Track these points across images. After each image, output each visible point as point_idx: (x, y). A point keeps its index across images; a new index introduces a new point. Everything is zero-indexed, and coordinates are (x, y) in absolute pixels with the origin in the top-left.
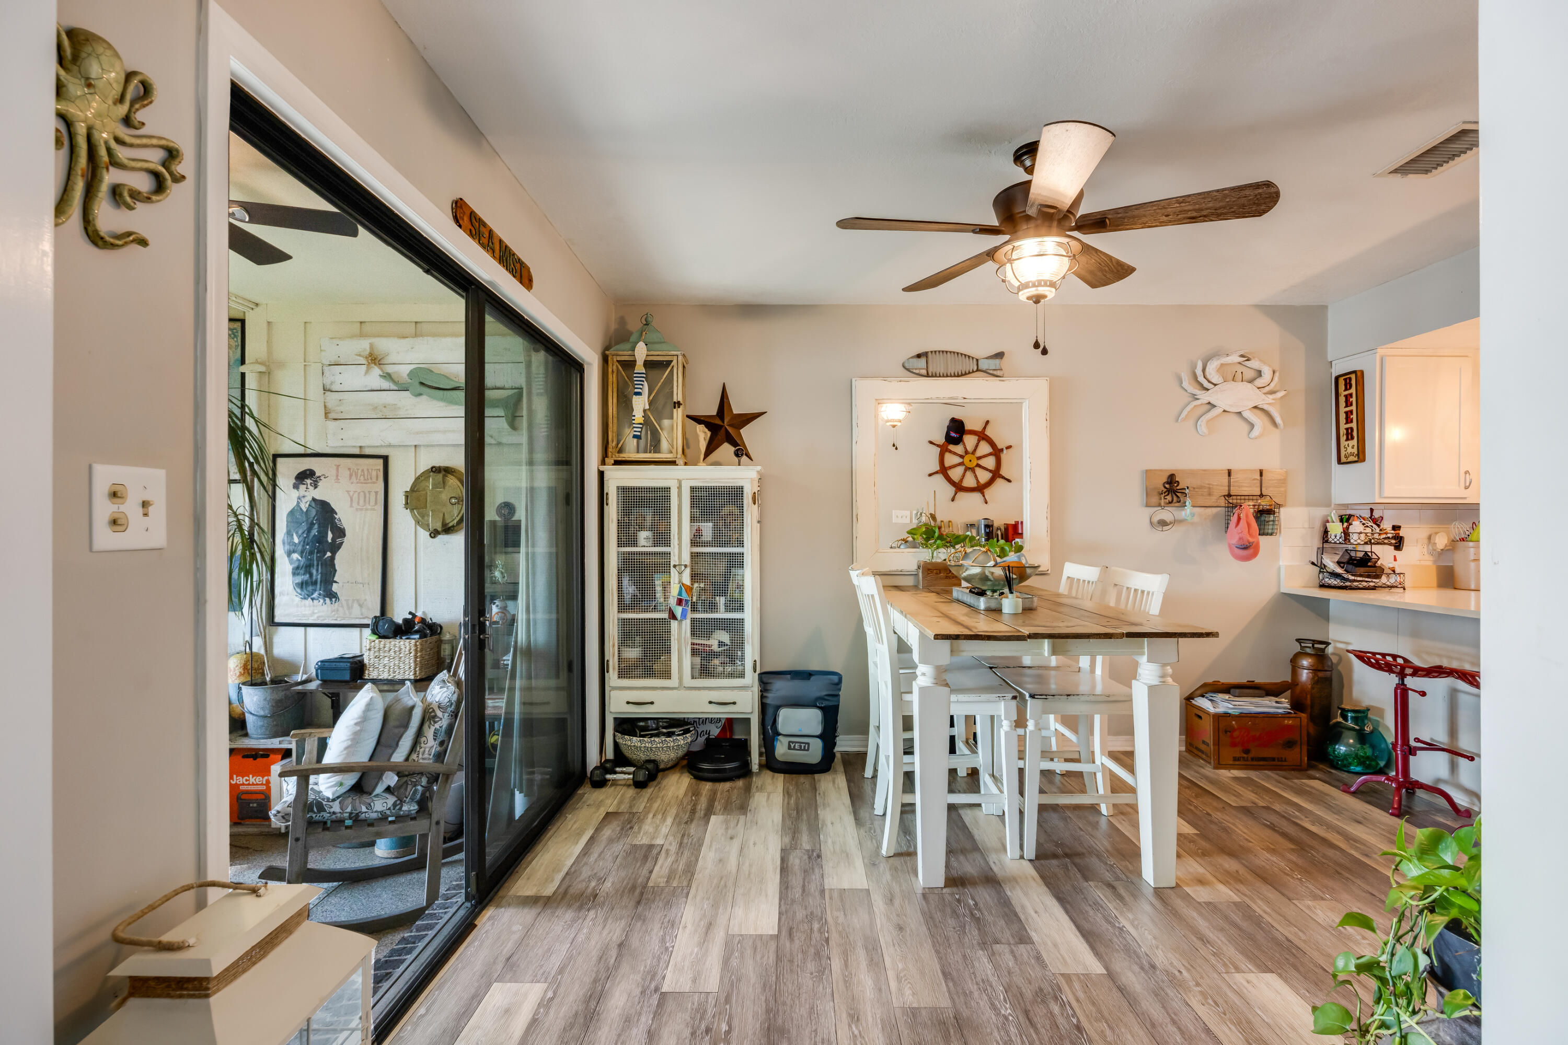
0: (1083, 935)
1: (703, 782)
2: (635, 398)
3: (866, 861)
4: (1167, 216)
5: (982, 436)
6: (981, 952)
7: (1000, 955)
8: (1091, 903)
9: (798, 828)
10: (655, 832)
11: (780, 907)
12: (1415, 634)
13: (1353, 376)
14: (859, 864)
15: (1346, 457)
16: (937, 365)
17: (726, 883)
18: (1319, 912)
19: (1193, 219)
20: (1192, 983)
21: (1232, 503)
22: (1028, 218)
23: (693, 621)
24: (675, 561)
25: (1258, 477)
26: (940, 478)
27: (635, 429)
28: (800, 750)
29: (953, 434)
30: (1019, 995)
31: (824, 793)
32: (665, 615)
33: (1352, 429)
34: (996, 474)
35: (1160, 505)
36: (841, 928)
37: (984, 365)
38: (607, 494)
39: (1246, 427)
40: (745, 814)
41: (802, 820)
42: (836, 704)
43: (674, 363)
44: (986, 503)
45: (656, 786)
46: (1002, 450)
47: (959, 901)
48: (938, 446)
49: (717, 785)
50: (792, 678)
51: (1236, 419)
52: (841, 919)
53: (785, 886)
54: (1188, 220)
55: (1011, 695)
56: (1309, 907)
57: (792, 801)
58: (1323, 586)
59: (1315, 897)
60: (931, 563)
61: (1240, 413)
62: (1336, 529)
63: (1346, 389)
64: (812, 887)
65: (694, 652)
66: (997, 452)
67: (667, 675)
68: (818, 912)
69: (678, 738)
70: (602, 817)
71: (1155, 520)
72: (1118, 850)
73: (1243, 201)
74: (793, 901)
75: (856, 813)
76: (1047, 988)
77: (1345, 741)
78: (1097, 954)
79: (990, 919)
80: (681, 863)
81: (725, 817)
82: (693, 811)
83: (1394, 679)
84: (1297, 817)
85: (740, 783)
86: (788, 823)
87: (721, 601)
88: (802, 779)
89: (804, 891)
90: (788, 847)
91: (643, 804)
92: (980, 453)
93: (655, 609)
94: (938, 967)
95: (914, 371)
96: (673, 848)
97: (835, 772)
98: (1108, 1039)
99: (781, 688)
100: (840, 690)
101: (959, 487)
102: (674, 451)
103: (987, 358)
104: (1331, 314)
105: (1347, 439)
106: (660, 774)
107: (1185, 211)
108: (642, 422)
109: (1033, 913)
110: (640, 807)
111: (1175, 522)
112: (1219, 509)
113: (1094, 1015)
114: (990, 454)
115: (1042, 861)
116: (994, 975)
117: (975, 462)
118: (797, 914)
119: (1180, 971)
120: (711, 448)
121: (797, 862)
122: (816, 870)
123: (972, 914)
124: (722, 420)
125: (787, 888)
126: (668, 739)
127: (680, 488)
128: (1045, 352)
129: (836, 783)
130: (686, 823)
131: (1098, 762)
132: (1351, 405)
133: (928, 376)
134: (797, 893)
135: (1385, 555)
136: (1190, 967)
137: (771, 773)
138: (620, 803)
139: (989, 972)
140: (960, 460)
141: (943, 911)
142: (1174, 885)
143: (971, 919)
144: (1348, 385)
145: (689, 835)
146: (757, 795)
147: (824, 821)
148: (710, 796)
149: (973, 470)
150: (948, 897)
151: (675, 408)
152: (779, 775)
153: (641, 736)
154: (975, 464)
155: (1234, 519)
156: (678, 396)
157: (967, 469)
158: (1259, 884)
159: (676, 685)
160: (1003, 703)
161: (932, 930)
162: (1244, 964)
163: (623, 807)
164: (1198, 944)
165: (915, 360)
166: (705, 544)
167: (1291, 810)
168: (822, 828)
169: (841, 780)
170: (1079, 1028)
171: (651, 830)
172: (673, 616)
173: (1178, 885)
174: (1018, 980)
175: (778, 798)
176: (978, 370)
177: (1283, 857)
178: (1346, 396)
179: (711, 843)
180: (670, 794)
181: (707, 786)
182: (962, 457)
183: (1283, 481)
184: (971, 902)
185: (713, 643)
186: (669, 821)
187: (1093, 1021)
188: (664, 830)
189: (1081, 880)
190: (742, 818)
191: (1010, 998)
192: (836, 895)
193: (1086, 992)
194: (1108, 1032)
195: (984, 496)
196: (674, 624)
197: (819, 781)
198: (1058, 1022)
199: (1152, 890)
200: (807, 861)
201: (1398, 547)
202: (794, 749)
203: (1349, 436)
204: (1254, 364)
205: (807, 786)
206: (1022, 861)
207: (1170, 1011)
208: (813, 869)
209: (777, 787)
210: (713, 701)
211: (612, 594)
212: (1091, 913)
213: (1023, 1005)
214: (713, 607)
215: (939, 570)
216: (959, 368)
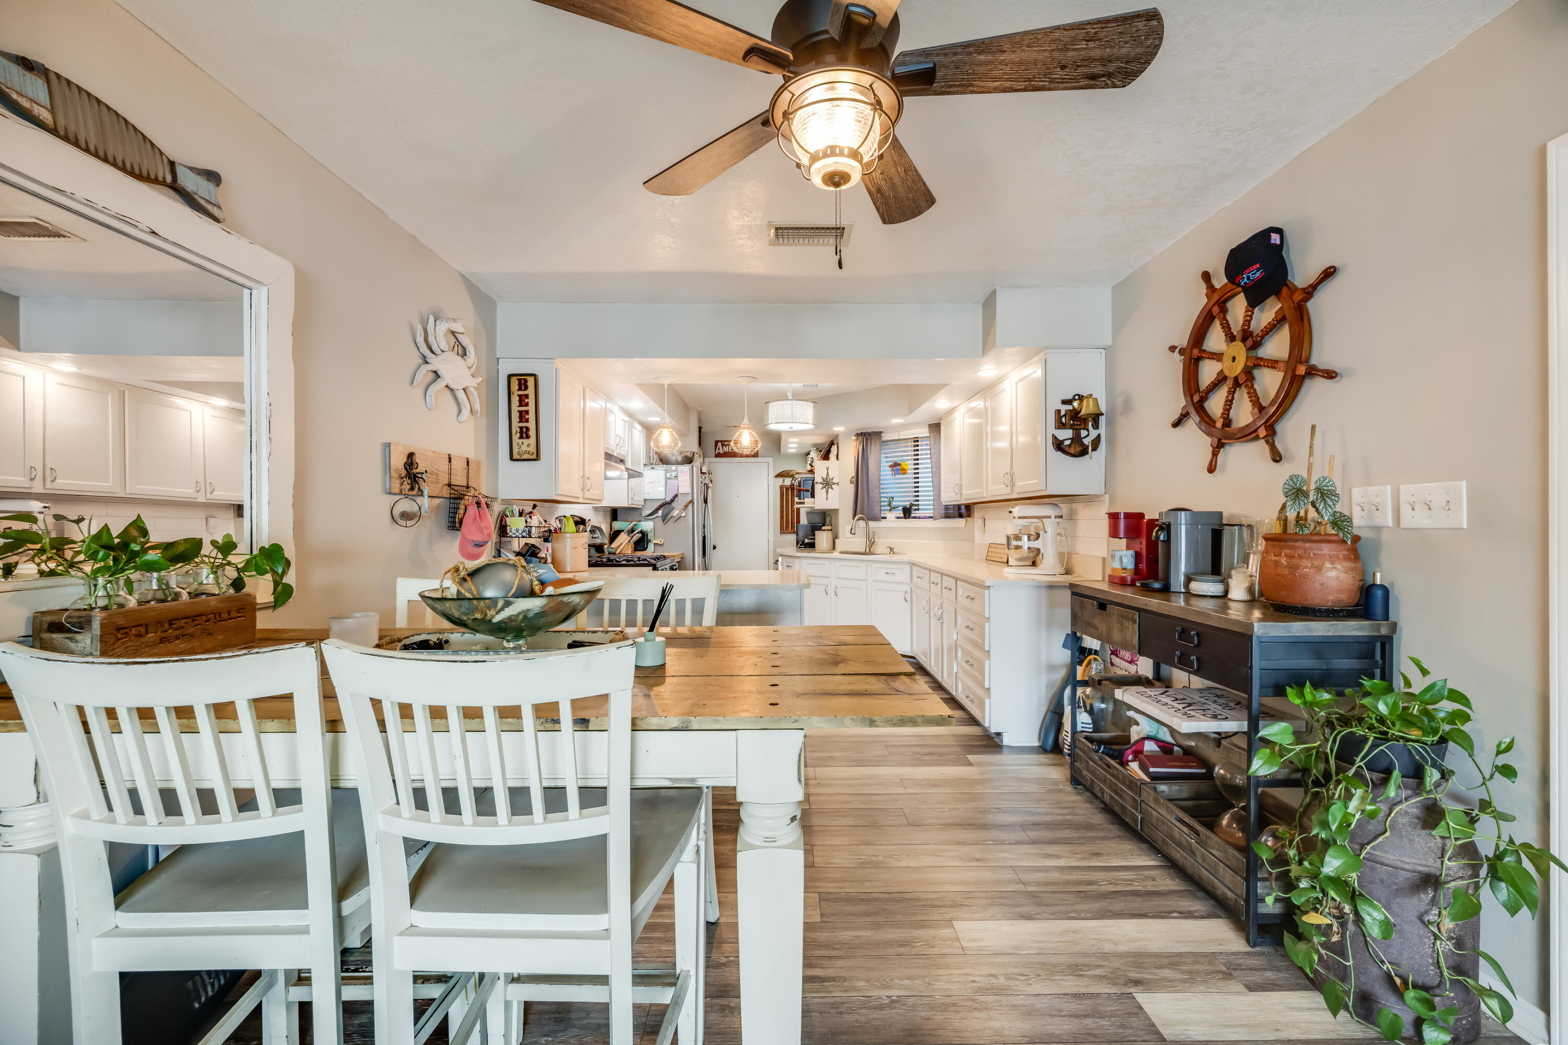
13: (528, 379)
15: (519, 455)
16: (78, 118)
21: (454, 495)
25: (466, 467)
33: (527, 429)
35: (401, 493)
37: (185, 180)
61: (454, 392)
62: (517, 524)
63: (520, 389)
95: (16, 97)
103: (190, 169)
105: (521, 437)
111: (416, 514)
112: (442, 500)
132: (526, 405)
133: (57, 133)
144: (523, 385)
155: (471, 513)
165: (16, 68)
176: (173, 184)
178: (520, 395)
183: (479, 473)
201: (547, 539)
203: (524, 434)
215: (147, 626)
216: (133, 158)
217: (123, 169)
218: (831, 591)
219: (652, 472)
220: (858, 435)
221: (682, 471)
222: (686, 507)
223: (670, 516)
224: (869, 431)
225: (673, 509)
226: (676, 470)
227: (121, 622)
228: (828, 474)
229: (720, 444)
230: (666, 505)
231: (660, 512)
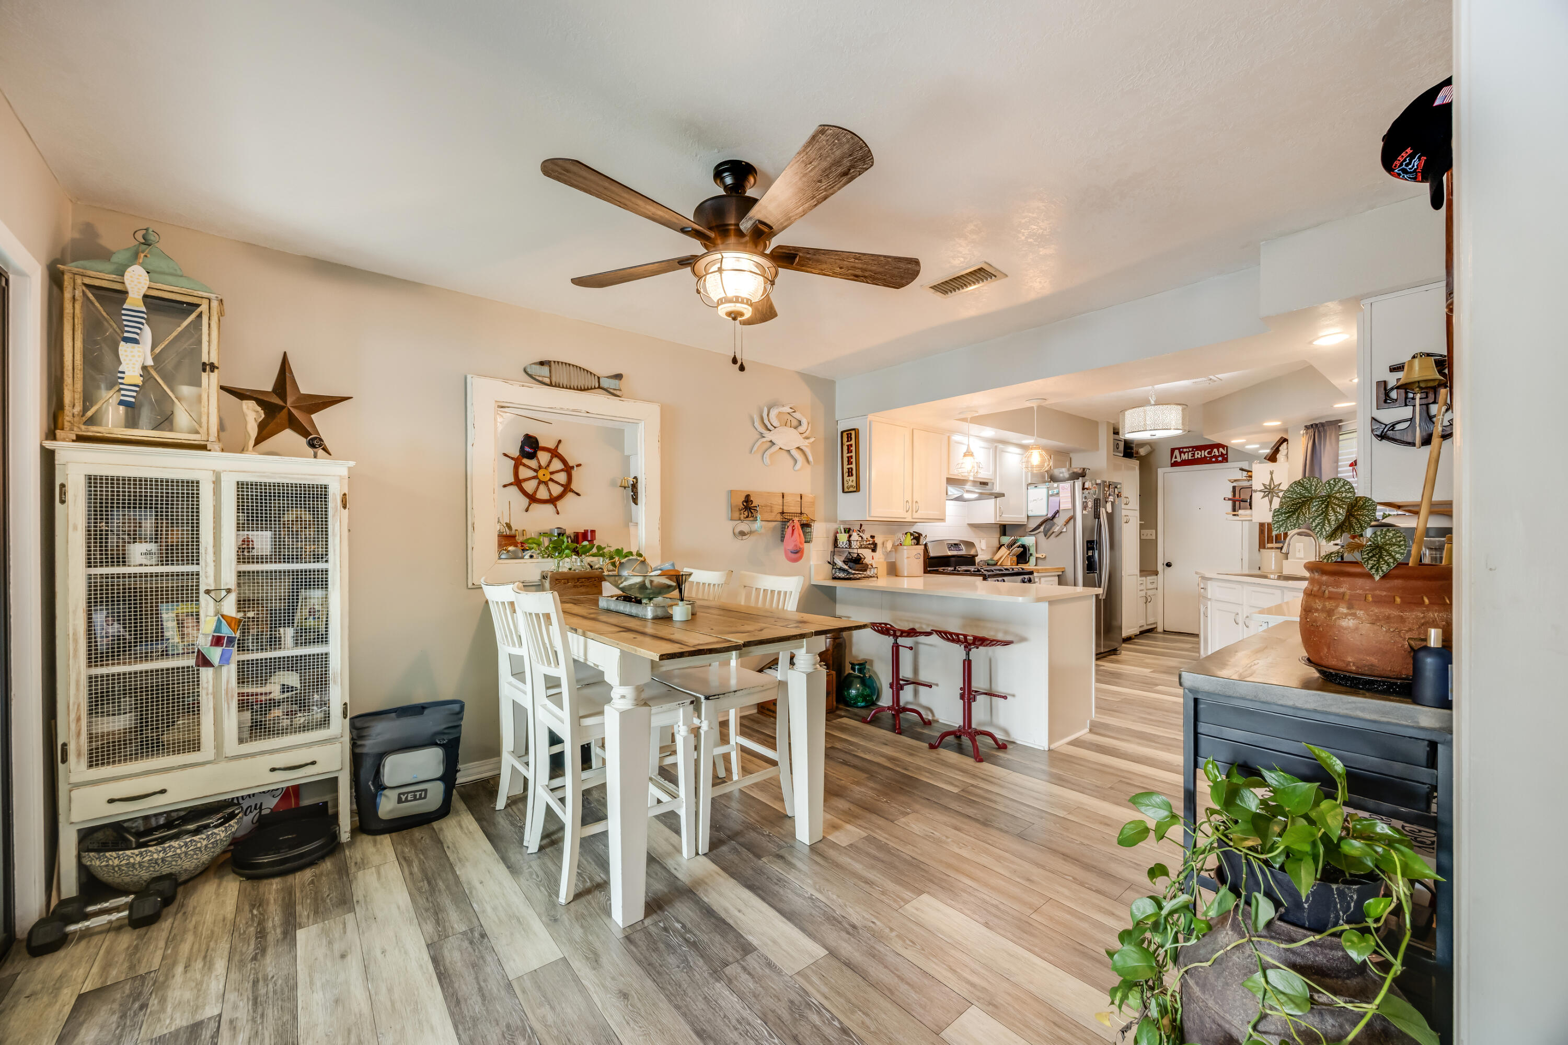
0: (789, 919)
1: (266, 881)
2: (124, 348)
3: (543, 919)
4: (841, 268)
5: (555, 453)
6: (718, 985)
7: (736, 978)
8: (776, 881)
9: (438, 904)
10: (198, 997)
11: (459, 1039)
12: (893, 608)
13: (853, 433)
14: (537, 925)
15: (848, 488)
16: (561, 375)
17: (359, 1036)
18: (913, 826)
19: (856, 278)
20: (887, 930)
21: (785, 520)
22: (740, 234)
23: (241, 665)
24: (207, 584)
25: (799, 500)
26: (514, 490)
27: (123, 392)
28: (415, 799)
29: (527, 449)
30: (778, 1021)
31: (454, 844)
32: (191, 661)
33: (852, 469)
34: (567, 488)
35: (740, 519)
36: (556, 1031)
37: (605, 383)
38: (63, 486)
39: (791, 462)
40: (352, 909)
41: (440, 891)
42: (458, 735)
43: (204, 307)
44: (558, 514)
45: (176, 914)
46: (572, 468)
47: (665, 929)
48: (512, 459)
49: (290, 879)
50: (399, 716)
51: (785, 454)
52: (550, 1018)
53: (454, 1001)
54: (852, 277)
55: (689, 701)
56: (905, 823)
57: (416, 869)
58: (835, 578)
59: (906, 814)
60: (558, 573)
61: (789, 451)
62: (843, 538)
63: (848, 441)
64: (493, 986)
65: (243, 705)
66: (568, 469)
67: (194, 745)
68: (515, 1020)
69: (216, 831)
70: (67, 1010)
71: (737, 531)
72: (764, 818)
73: (895, 272)
74: (475, 1020)
75: (504, 859)
76: (797, 999)
77: (854, 686)
78: (810, 935)
79: (705, 938)
80: (267, 1034)
81: (321, 925)
82: (261, 934)
83: (891, 640)
84: (853, 750)
85: (328, 865)
86: (422, 901)
87: (288, 634)
88: (417, 833)
89: (483, 997)
90: (436, 938)
91: (159, 954)
92: (552, 468)
93: (165, 654)
94: (688, 1028)
95: (537, 378)
96: (243, 1012)
97: (457, 813)
98: (872, 1030)
99: (381, 733)
100: (462, 719)
101: (532, 499)
102: (203, 431)
103: (608, 377)
104: (837, 386)
105: (849, 476)
106: (180, 889)
107: (855, 267)
108: (140, 383)
109: (737, 913)
110: (153, 958)
111: (751, 533)
112: (776, 523)
113: (847, 1008)
114: (562, 470)
115: (715, 851)
116: (744, 1008)
117: (548, 477)
118: (489, 1038)
119: (873, 922)
120: (265, 432)
121: (457, 955)
122: (489, 958)
123: (687, 940)
124: (283, 397)
125: (458, 1002)
126: (196, 838)
127: (217, 483)
128: (742, 368)
129: (464, 826)
130: (254, 958)
131: (732, 742)
132: (851, 452)
133: (551, 385)
134: (475, 1005)
135: (867, 554)
136: (875, 914)
137: (370, 837)
138: (107, 967)
139: (739, 1007)
140: (534, 474)
141: (656, 950)
142: (821, 838)
143: (688, 947)
144: (849, 438)
145: (265, 979)
146: (360, 874)
147: (469, 883)
148: (284, 899)
149: (546, 483)
150: (653, 929)
151: (204, 370)
152: (382, 836)
153: (140, 846)
154: (548, 478)
155: (789, 531)
156: (209, 352)
157: (540, 482)
158: (868, 815)
159: (211, 756)
160: (681, 710)
161: (658, 980)
162: (907, 894)
163: (114, 973)
164: (867, 888)
165: (538, 367)
166: (260, 560)
167: (846, 745)
168: (471, 893)
169: (469, 821)
170: (845, 1031)
171: (188, 995)
172: (204, 662)
173: (824, 837)
174: (769, 1002)
175: (393, 871)
176: (599, 387)
177: (866, 786)
178: (848, 446)
179: (310, 976)
180: (209, 918)
181: (272, 889)
182: (535, 471)
183: (813, 504)
184: (678, 926)
185: (273, 689)
186: (220, 965)
187: (849, 1014)
188: (215, 985)
189: (755, 860)
190: (350, 917)
191: (773, 1029)
192: (528, 984)
193: (826, 984)
194: (867, 1021)
195: (556, 507)
196: (206, 674)
197: (441, 829)
198: (826, 1034)
199: (808, 848)
200: (470, 949)
201: (874, 550)
202: (406, 800)
203: (850, 473)
204: (796, 415)
205: (428, 841)
206: (698, 857)
207: (892, 969)
208: (482, 957)
209: (385, 855)
210: (277, 767)
211: (76, 641)
212: (781, 891)
213: (787, 1031)
214: (275, 642)
215: (568, 580)
216: (581, 383)
217: (578, 389)
218: (1240, 619)
219: (1036, 490)
220: (1307, 428)
221: (1063, 488)
222: (1067, 522)
223: (1051, 532)
224: (1323, 421)
225: (1054, 524)
226: (1058, 487)
227: (558, 577)
228: (1272, 479)
229: (1177, 452)
230: (1049, 521)
231: (1042, 528)
